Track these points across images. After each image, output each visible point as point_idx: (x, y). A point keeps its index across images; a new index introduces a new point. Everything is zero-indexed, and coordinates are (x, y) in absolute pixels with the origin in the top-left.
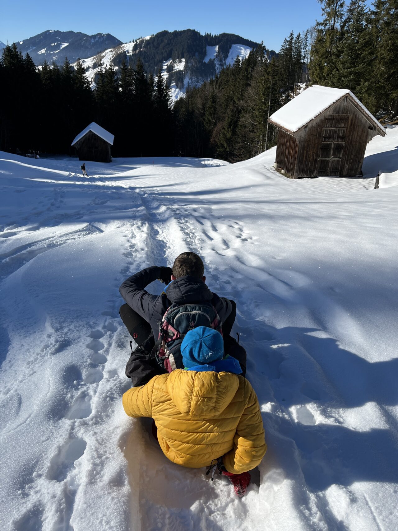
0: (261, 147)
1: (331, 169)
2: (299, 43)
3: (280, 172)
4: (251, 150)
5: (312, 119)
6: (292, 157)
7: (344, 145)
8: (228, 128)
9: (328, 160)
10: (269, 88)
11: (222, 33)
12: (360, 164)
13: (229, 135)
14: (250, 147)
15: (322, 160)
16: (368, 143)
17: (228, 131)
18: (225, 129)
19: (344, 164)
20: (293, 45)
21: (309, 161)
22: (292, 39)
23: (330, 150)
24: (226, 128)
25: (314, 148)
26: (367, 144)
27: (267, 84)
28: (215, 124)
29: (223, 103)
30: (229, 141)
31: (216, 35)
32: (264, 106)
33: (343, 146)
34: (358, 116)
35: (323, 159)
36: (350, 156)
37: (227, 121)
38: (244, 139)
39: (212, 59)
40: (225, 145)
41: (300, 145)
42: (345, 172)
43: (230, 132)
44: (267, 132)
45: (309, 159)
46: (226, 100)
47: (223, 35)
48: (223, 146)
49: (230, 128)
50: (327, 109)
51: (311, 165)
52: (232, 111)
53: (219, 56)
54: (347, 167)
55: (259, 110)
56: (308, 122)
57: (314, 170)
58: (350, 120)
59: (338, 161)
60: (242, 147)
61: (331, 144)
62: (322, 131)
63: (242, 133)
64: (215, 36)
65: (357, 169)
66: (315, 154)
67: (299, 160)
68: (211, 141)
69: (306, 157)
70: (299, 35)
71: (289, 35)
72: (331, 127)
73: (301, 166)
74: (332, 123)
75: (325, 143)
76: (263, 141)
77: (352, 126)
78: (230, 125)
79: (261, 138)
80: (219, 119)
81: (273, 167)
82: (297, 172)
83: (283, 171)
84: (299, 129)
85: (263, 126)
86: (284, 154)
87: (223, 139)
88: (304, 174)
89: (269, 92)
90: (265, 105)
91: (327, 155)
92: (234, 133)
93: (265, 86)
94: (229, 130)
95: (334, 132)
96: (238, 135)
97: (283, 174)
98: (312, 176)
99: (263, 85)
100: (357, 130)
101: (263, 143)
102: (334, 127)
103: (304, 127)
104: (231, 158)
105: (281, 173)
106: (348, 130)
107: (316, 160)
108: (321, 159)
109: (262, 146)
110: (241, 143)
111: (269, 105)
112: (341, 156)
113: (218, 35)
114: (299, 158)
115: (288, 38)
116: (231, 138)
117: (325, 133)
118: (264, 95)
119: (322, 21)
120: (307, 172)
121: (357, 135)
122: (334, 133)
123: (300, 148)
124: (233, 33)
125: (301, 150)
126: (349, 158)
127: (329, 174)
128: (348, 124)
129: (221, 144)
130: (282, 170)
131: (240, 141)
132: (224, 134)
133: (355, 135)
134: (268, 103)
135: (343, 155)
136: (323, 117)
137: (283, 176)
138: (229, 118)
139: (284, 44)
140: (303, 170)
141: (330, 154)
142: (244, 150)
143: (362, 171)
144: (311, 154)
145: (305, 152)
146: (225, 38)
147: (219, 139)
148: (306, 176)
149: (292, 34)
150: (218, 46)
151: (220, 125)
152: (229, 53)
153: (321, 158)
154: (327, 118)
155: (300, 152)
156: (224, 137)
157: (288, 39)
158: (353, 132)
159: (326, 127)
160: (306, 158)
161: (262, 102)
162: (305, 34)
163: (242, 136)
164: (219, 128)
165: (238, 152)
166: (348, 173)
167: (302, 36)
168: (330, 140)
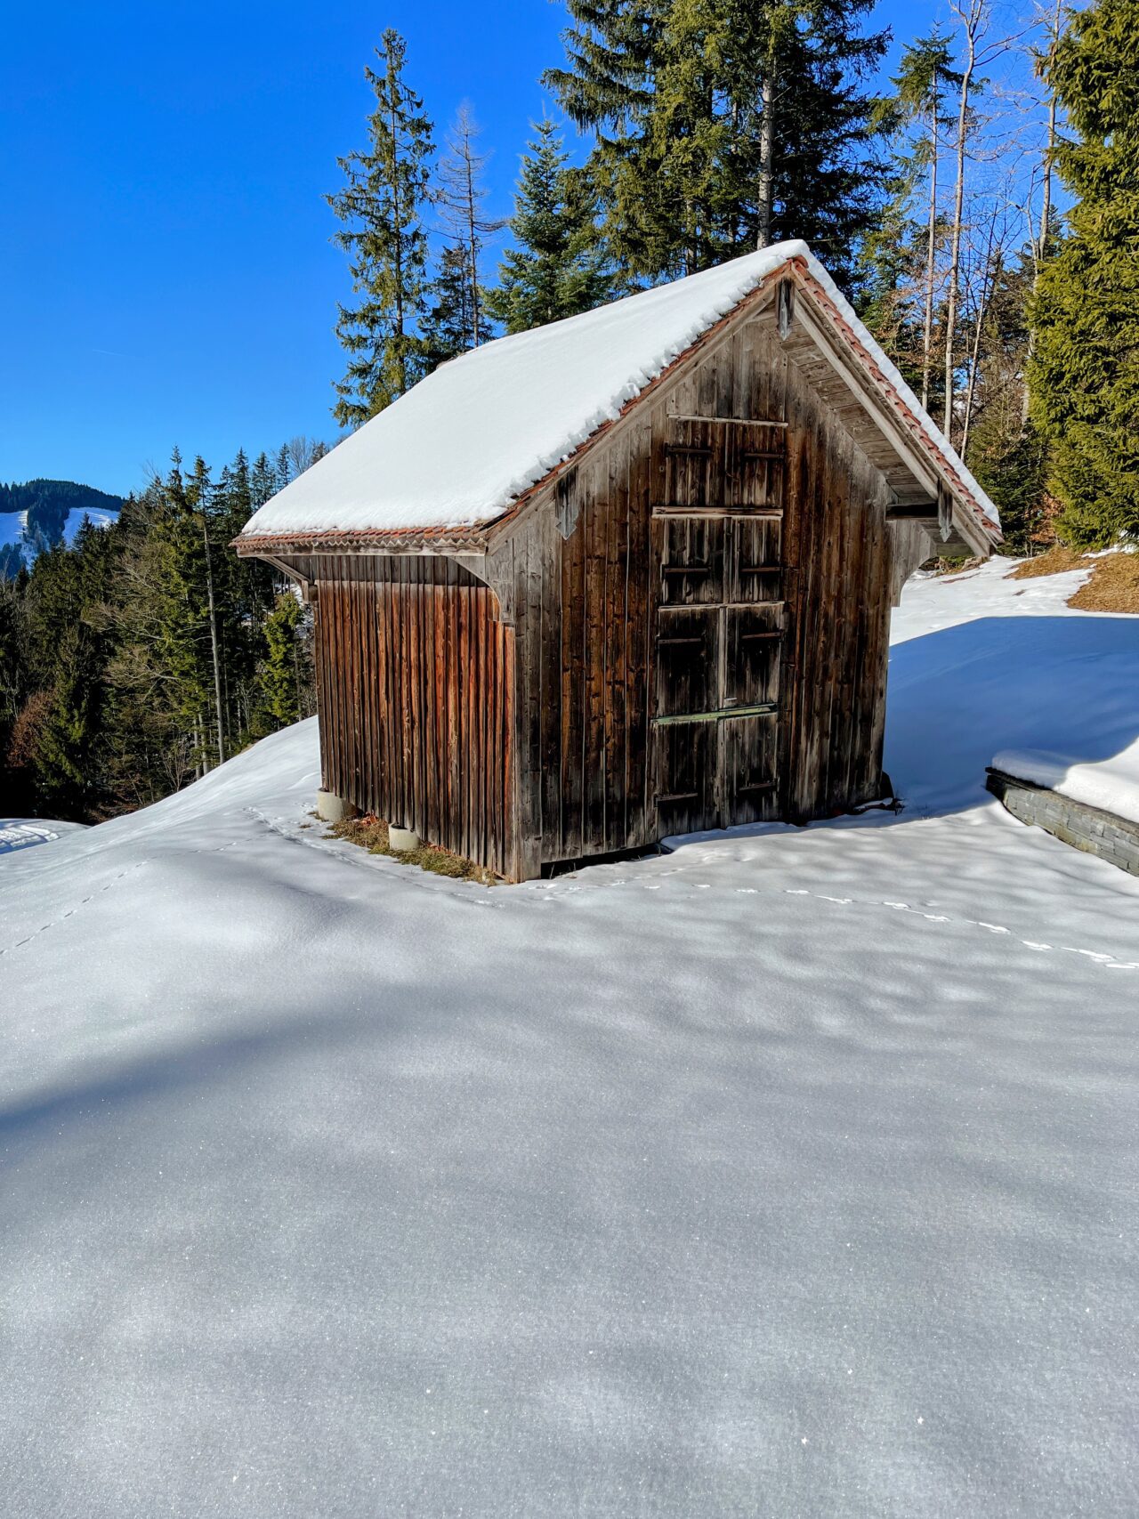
0: (204, 756)
1: (730, 781)
2: (266, 479)
3: (376, 844)
4: (168, 772)
5: (604, 427)
6: (468, 728)
7: (781, 621)
8: (70, 710)
9: (708, 725)
10: (200, 554)
11: (34, 478)
12: (875, 731)
13: (77, 731)
14: (162, 765)
15: (672, 727)
16: (897, 604)
17: (70, 720)
18: (57, 713)
19: (798, 741)
20: (251, 485)
21: (599, 747)
22: (244, 469)
23: (712, 656)
24: (63, 711)
25: (618, 650)
26: (893, 609)
27: (192, 543)
28: (21, 702)
29: (43, 633)
30: (78, 752)
31: (18, 484)
32: (191, 614)
33: (776, 629)
34: (833, 438)
35: (682, 720)
36: (818, 689)
37: (61, 687)
38: (135, 739)
39: (12, 544)
40: (67, 767)
41: (528, 637)
42: (806, 793)
43: (80, 720)
44: (218, 703)
45: (594, 726)
46: (52, 624)
47: (40, 485)
48: (58, 772)
49: (79, 707)
50: (684, 355)
51: (616, 767)
52: (79, 652)
53: (32, 537)
54: (810, 759)
55: (174, 630)
56: (581, 449)
57: (637, 803)
58: (794, 458)
59: (763, 725)
60: (132, 767)
61: (707, 620)
62: (653, 529)
63: (123, 721)
64: (14, 486)
65: (861, 764)
66: (625, 694)
67: (534, 739)
68: (10, 758)
69: (576, 714)
70: (263, 459)
71: (234, 460)
72: (700, 502)
73: (551, 780)
74: (702, 478)
75: (678, 615)
76: (207, 735)
77: (810, 504)
78: (75, 697)
79: (198, 724)
80: (31, 684)
81: (315, 814)
82: (528, 828)
83: (399, 838)
84: (523, 498)
85: (198, 684)
86: (389, 728)
87: (54, 747)
88: (576, 840)
89: (203, 569)
90: (197, 611)
91: (698, 697)
92: (94, 723)
93: (184, 548)
94: (73, 717)
95: (721, 535)
96: (113, 730)
97: (404, 857)
98: (630, 843)
99: (175, 544)
100: (837, 522)
101: (208, 743)
102: (718, 503)
103: (552, 486)
104: (95, 808)
105: (387, 851)
106: (793, 527)
107: (639, 734)
108: (667, 721)
109: (208, 753)
110: (127, 753)
111: (209, 612)
112: (773, 694)
113: (24, 484)
114: (528, 732)
115: (233, 466)
116: (84, 739)
117: (672, 545)
118: (186, 577)
119: (359, 310)
120: (597, 823)
121: (841, 559)
122: (720, 547)
123: (528, 658)
124: (69, 480)
125: (537, 667)
126: (817, 705)
127: (726, 818)
128: (786, 491)
129: (48, 764)
130: (393, 832)
131: (123, 747)
132: (59, 732)
133: (829, 556)
134: (206, 604)
135: (783, 688)
136: (646, 438)
137: (411, 867)
138: (69, 675)
139: (225, 481)
140: (570, 808)
141: (715, 682)
142: (142, 775)
143: (886, 777)
144: (607, 690)
145: (566, 678)
146: (46, 493)
147: (39, 750)
148: (589, 850)
149: (241, 457)
150: (26, 513)
151: (36, 703)
152: (63, 529)
153: (669, 713)
154: (669, 440)
155: (535, 683)
156: (56, 741)
157: (234, 471)
158: (819, 536)
159: (673, 503)
160: (577, 726)
161: (183, 603)
162: (279, 456)
163: (129, 731)
164: (38, 714)
165: (119, 786)
166: (820, 792)
167: (273, 463)
168: (706, 593)
